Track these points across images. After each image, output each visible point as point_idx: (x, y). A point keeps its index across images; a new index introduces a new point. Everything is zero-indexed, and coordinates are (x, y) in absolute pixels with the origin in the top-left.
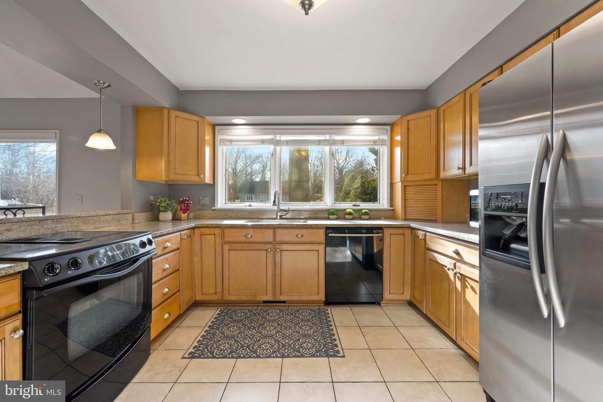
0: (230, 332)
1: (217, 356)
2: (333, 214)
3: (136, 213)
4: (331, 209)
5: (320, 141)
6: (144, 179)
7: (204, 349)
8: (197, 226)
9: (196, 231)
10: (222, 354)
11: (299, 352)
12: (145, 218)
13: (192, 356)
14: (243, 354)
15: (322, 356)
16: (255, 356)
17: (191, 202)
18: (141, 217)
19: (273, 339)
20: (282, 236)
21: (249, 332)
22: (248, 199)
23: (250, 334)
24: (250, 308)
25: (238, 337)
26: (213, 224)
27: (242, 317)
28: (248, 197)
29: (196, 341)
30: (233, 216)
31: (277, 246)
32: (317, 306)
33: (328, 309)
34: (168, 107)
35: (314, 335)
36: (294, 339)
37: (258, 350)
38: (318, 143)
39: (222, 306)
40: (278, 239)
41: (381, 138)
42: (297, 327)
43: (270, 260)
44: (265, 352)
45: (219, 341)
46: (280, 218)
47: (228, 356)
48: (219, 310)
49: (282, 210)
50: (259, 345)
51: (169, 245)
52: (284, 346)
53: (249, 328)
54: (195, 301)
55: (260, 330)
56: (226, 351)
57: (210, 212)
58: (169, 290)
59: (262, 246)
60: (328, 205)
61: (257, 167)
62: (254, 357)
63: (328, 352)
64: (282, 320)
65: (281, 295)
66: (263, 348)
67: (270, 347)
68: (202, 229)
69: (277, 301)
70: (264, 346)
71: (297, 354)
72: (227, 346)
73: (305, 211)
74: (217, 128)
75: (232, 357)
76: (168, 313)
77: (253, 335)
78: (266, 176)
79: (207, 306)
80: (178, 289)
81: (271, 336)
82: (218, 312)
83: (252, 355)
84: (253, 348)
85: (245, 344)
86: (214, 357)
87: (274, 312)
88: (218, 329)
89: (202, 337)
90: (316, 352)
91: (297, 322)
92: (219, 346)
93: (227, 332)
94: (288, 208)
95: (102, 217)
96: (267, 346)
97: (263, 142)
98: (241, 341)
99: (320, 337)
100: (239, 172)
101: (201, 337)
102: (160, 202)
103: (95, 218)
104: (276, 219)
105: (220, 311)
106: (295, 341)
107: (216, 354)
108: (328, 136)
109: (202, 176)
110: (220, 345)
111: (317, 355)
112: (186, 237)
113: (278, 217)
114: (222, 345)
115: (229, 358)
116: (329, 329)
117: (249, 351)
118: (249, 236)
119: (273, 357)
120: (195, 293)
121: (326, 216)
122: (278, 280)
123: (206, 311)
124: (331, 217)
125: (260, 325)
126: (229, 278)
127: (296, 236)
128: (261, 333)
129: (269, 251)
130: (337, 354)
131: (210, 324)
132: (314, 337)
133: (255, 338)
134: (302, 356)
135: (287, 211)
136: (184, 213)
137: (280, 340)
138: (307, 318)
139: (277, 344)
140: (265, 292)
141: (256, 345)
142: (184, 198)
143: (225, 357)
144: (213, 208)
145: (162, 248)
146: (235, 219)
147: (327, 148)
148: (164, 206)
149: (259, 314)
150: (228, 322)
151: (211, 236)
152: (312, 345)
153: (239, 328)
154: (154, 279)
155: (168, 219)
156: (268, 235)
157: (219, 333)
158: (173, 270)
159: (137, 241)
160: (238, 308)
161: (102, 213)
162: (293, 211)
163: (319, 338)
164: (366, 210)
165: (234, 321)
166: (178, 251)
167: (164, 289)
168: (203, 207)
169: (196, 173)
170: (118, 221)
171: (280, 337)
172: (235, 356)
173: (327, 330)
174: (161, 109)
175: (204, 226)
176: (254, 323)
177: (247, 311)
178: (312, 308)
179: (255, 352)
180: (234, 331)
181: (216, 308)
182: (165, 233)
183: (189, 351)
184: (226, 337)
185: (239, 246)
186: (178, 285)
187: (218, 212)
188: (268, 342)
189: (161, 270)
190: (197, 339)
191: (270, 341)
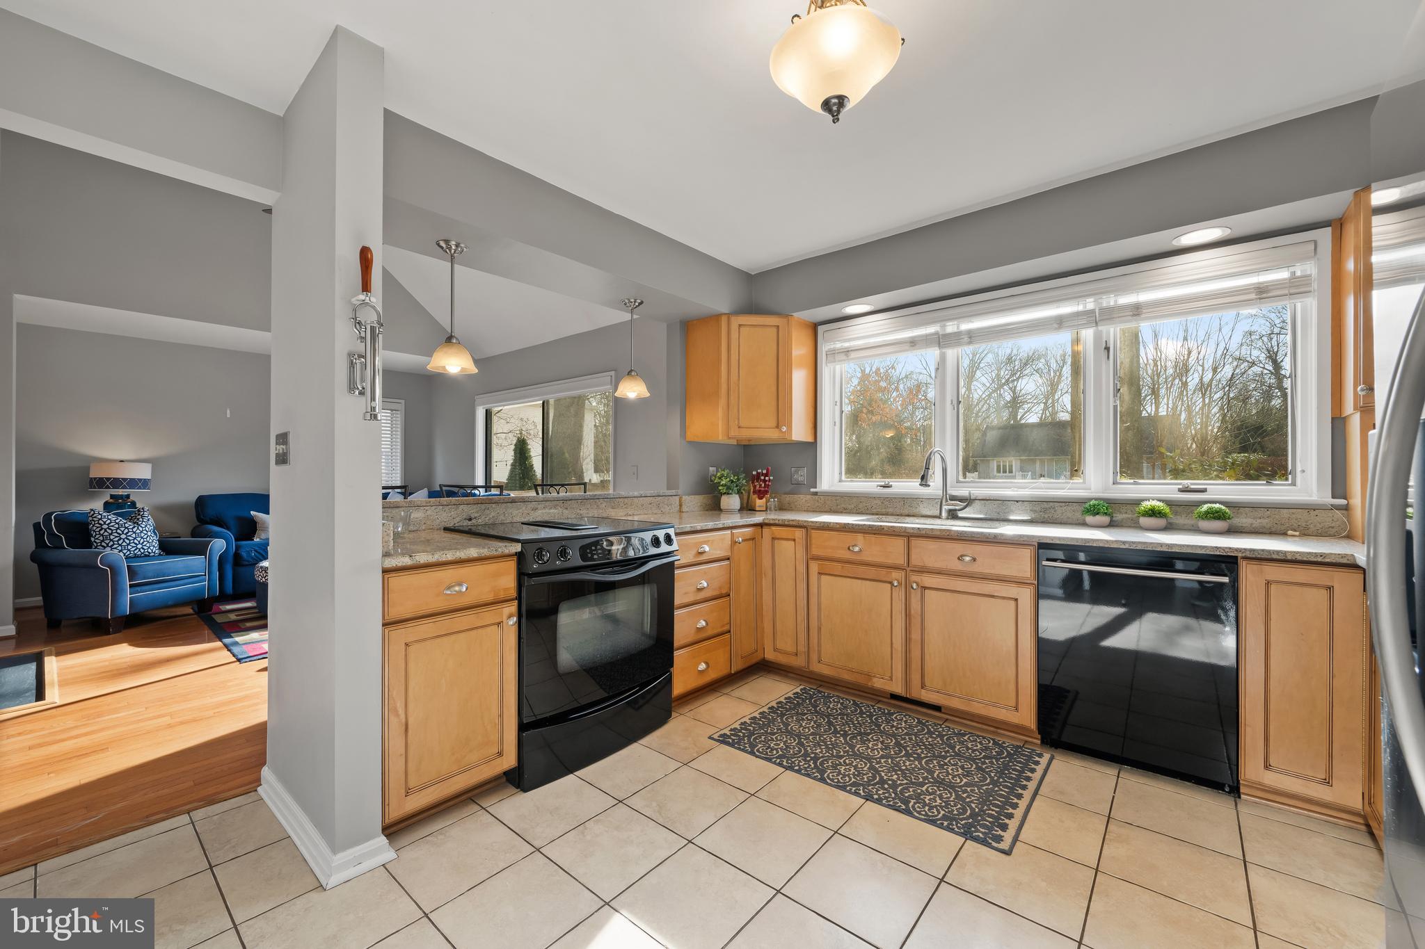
0: (799, 727)
1: (757, 753)
2: (1094, 511)
3: (685, 495)
4: (1091, 499)
5: (1061, 320)
6: (696, 440)
7: (744, 736)
8: (766, 521)
9: (766, 530)
10: (767, 754)
11: (906, 803)
12: (699, 504)
13: (723, 740)
14: (799, 765)
15: (953, 829)
16: (817, 776)
17: (771, 478)
18: (693, 502)
19: (868, 764)
20: (926, 554)
21: (831, 738)
22: (999, 471)
23: (831, 741)
24: (858, 701)
25: (807, 739)
26: (792, 520)
27: (835, 711)
28: (998, 467)
29: (739, 722)
30: (850, 507)
31: (914, 577)
32: (1020, 740)
33: (1044, 754)
34: (727, 312)
35: (963, 788)
36: (911, 778)
37: (829, 771)
38: (1056, 326)
39: (810, 683)
40: (915, 560)
41: (1298, 274)
42: (935, 762)
43: (899, 606)
44: (839, 778)
45: (774, 734)
46: (949, 515)
47: (774, 760)
48: (802, 687)
49: (953, 498)
50: (836, 764)
51: (707, 548)
52: (882, 782)
53: (836, 732)
54: (764, 659)
55: (854, 741)
56: (775, 752)
57: (809, 497)
58: (707, 624)
59: (882, 573)
60: (1093, 490)
61: (1029, 385)
62: (815, 778)
63: (973, 829)
64: (911, 739)
65: (922, 688)
66: (840, 771)
67: (854, 774)
68: (774, 528)
69: (913, 699)
70: (844, 768)
71: (900, 804)
72: (782, 745)
73: (1017, 501)
74: (821, 329)
75: (779, 763)
76: (707, 663)
77: (835, 745)
78: (1058, 407)
79: (786, 676)
80: (727, 628)
81: (869, 759)
82: (798, 690)
83: (814, 773)
84: (822, 764)
85: (813, 753)
86: (752, 753)
87: (903, 721)
88: (782, 715)
89: (751, 719)
90: (945, 818)
91: (943, 753)
92: (769, 740)
93: (793, 726)
94: (970, 493)
95: (635, 500)
96: (850, 770)
97: (913, 343)
98: (809, 746)
99: (975, 797)
100: (978, 404)
101: (749, 719)
102: (720, 478)
103: (626, 500)
104: (939, 517)
105: (801, 690)
106: (913, 783)
107: (758, 751)
108: (1092, 300)
109: (784, 429)
110: (772, 740)
111: (942, 824)
112: (740, 539)
113: (944, 514)
114: (774, 741)
115: (775, 763)
116: (1012, 790)
117: (813, 766)
118: (857, 549)
119: (849, 792)
120: (763, 645)
121: (1078, 515)
122: (916, 653)
123: (778, 683)
124: (1090, 519)
125: (860, 734)
126: (819, 629)
127: (959, 559)
128: (852, 747)
129: (896, 584)
130: (990, 841)
131: (774, 704)
132: (960, 793)
133: (835, 751)
134: (908, 812)
135: (968, 501)
136: (761, 498)
137: (881, 771)
138: (973, 755)
139: (870, 775)
140: (889, 675)
141: (830, 761)
142: (759, 471)
143: (769, 760)
144: (812, 490)
145: (694, 552)
146: (853, 513)
147: (1088, 334)
148: (725, 485)
149: (871, 716)
150: (806, 711)
151: (790, 542)
152: (943, 804)
153: (819, 726)
154: (678, 600)
155: (732, 507)
156: (894, 551)
157: (779, 723)
158: (716, 593)
159: (648, 536)
160: (836, 694)
161: (636, 494)
162: (983, 502)
163: (973, 798)
164: (1217, 506)
165: (816, 712)
166: (727, 562)
167: (698, 621)
168: (797, 488)
169: (774, 424)
170: (658, 506)
171: (886, 766)
172: (785, 763)
173: (1005, 792)
174: (716, 317)
175: (777, 522)
176: (849, 727)
177: (850, 702)
178: (1000, 740)
179: (822, 772)
180: (805, 728)
181: (797, 684)
182: (699, 528)
183: (722, 732)
184: (787, 731)
185: (837, 568)
186: (727, 620)
187: (822, 497)
188: (857, 765)
189: (693, 589)
190: (743, 720)
191: (862, 765)
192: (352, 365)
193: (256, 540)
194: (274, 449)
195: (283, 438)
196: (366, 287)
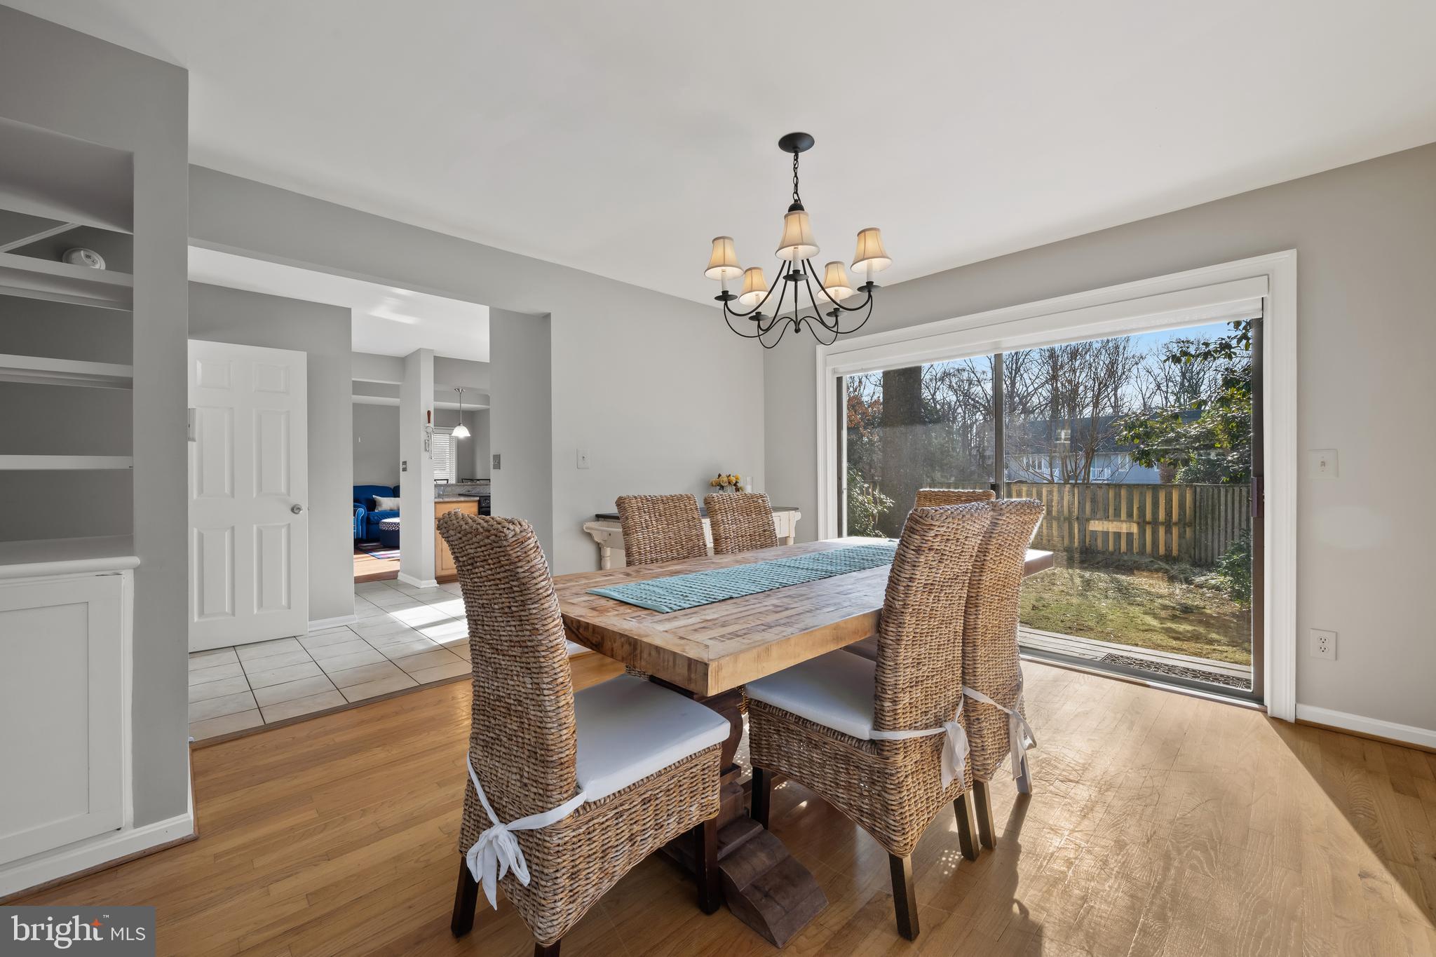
192: (426, 443)
193: (376, 511)
194: (401, 467)
195: (405, 463)
196: (429, 422)
